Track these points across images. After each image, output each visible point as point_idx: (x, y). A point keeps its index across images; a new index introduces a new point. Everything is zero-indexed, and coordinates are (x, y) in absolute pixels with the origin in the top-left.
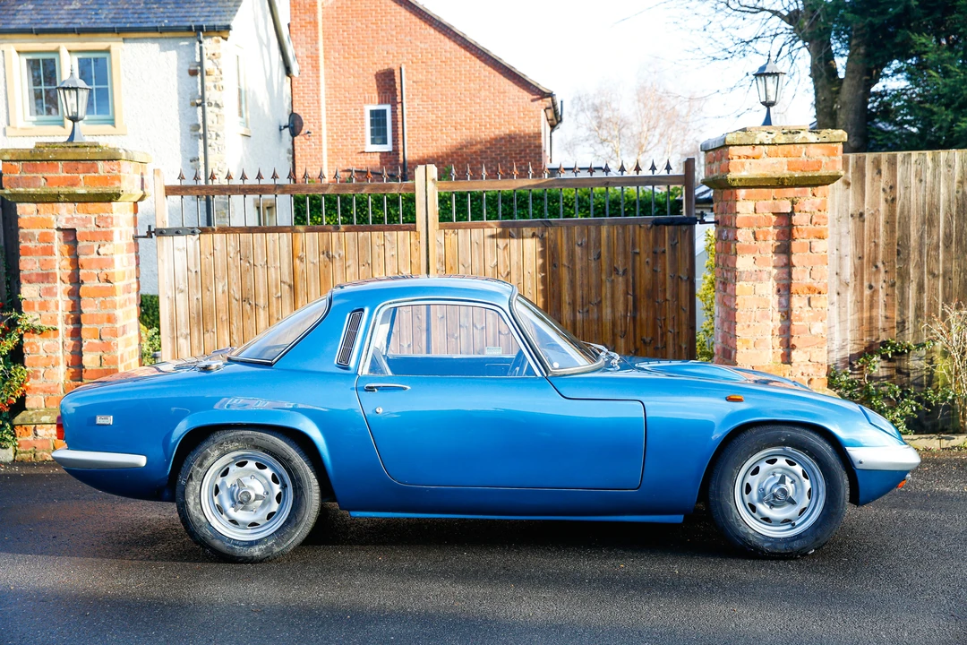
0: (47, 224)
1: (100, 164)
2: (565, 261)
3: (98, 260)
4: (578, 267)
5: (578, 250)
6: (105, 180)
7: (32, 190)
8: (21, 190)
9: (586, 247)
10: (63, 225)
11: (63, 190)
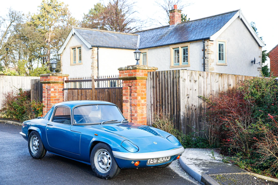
0: (45, 87)
1: (48, 77)
2: (111, 97)
3: (49, 94)
4: (113, 98)
5: (113, 94)
6: (49, 80)
7: (42, 82)
8: (42, 81)
9: (114, 94)
10: (46, 88)
11: (45, 81)
